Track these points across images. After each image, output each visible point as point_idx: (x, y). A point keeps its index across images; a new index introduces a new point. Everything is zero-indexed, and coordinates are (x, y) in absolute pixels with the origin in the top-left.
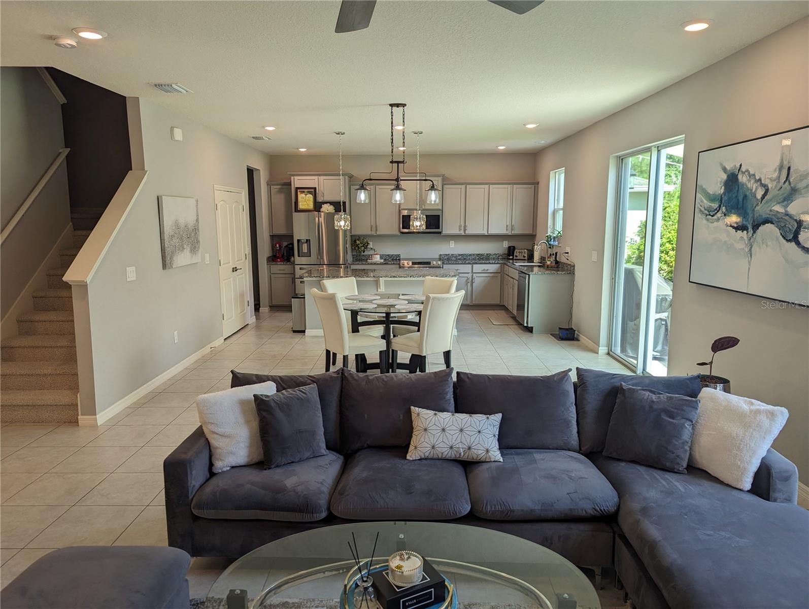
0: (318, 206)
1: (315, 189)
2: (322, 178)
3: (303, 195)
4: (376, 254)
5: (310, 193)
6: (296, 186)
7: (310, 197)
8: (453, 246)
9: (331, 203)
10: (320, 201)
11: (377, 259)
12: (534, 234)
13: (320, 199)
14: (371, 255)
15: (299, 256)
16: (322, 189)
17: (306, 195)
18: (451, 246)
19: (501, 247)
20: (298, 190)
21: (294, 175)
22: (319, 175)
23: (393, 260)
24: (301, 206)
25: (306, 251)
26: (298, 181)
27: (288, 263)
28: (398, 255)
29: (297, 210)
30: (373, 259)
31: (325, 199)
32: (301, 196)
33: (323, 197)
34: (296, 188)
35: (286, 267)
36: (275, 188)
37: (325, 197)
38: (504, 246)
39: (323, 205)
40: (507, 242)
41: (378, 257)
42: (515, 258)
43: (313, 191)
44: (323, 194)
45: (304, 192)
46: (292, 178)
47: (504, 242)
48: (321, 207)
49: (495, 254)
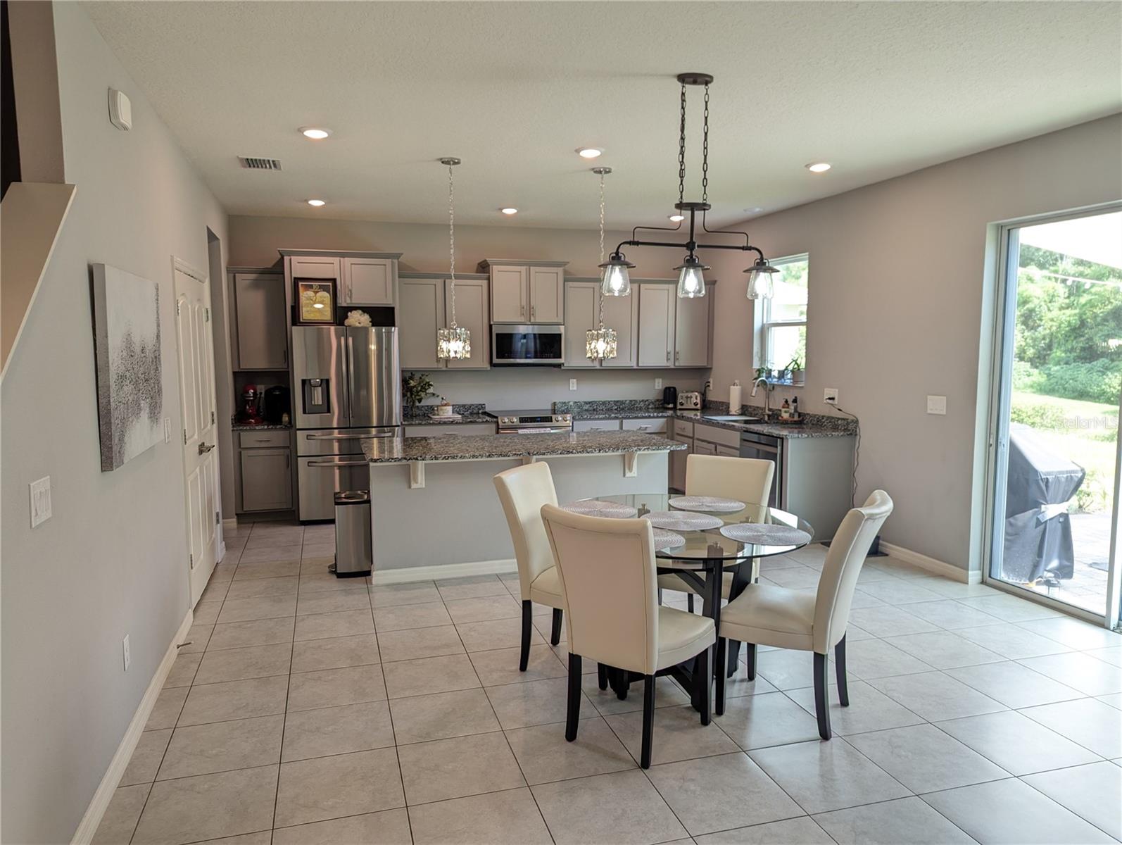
0: (340, 315)
1: (334, 281)
2: (348, 260)
3: (310, 293)
4: (446, 405)
5: (325, 289)
6: (294, 276)
7: (326, 296)
8: (575, 388)
9: (365, 310)
10: (344, 305)
11: (448, 413)
12: (709, 367)
13: (343, 302)
14: (438, 406)
15: (304, 412)
16: (348, 283)
17: (316, 293)
18: (571, 389)
19: (653, 389)
20: (300, 283)
21: (291, 254)
22: (343, 255)
23: (471, 414)
24: (305, 314)
25: (320, 403)
26: (299, 266)
27: (278, 427)
28: (481, 405)
29: (296, 320)
30: (441, 413)
31: (353, 302)
32: (305, 295)
33: (351, 297)
34: (295, 278)
35: (274, 436)
36: (244, 280)
37: (353, 298)
38: (657, 388)
39: (349, 314)
40: (661, 380)
41: (450, 408)
42: (679, 407)
43: (331, 286)
44: (351, 291)
45: (311, 287)
46: (286, 259)
47: (657, 380)
48: (347, 317)
49: (643, 401)
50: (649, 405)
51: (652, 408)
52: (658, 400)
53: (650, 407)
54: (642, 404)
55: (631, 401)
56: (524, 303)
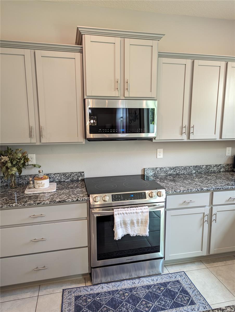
4: (42, 178)
11: (43, 186)
23: (71, 182)
28: (81, 173)
30: (36, 186)
38: (227, 155)
40: (230, 149)
41: (46, 181)
47: (228, 149)
49: (216, 165)
50: (221, 169)
51: (223, 172)
52: (228, 165)
53: (222, 170)
54: (215, 169)
55: (207, 166)
56: (118, 77)
